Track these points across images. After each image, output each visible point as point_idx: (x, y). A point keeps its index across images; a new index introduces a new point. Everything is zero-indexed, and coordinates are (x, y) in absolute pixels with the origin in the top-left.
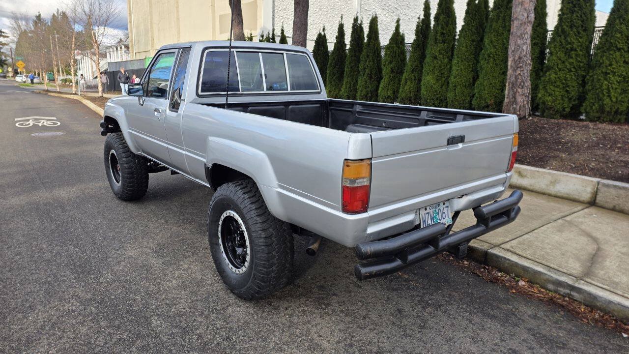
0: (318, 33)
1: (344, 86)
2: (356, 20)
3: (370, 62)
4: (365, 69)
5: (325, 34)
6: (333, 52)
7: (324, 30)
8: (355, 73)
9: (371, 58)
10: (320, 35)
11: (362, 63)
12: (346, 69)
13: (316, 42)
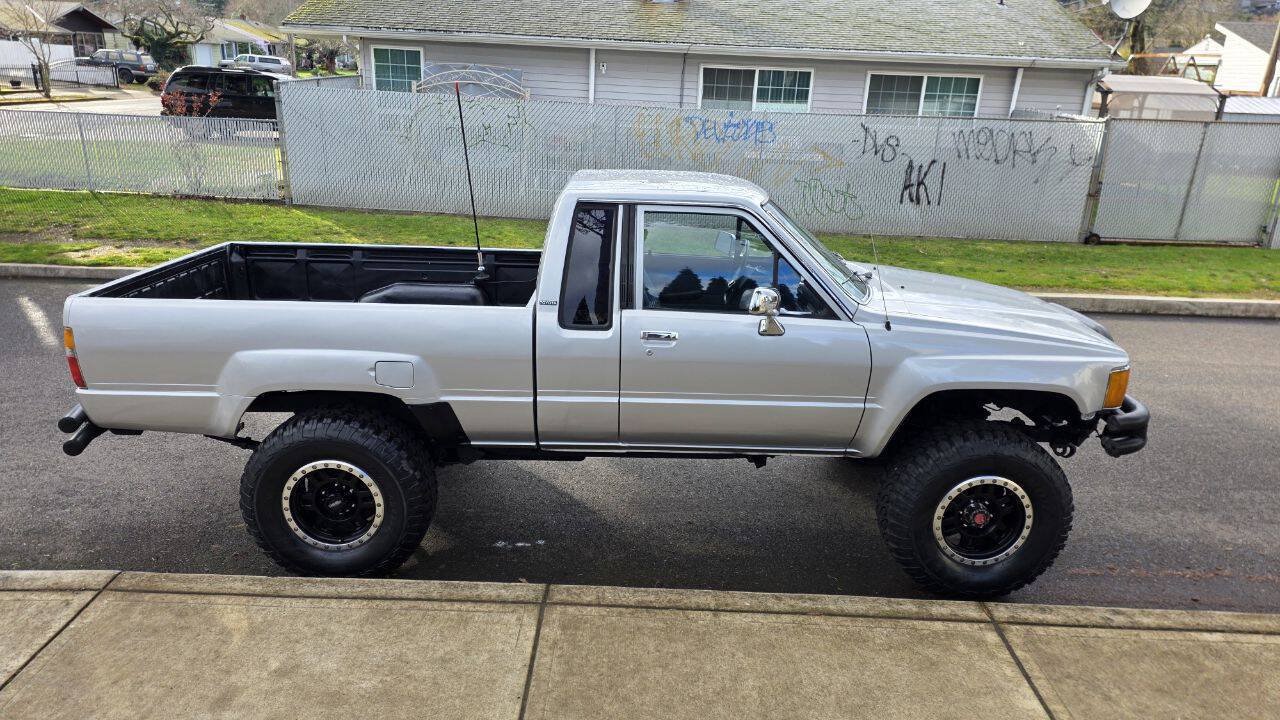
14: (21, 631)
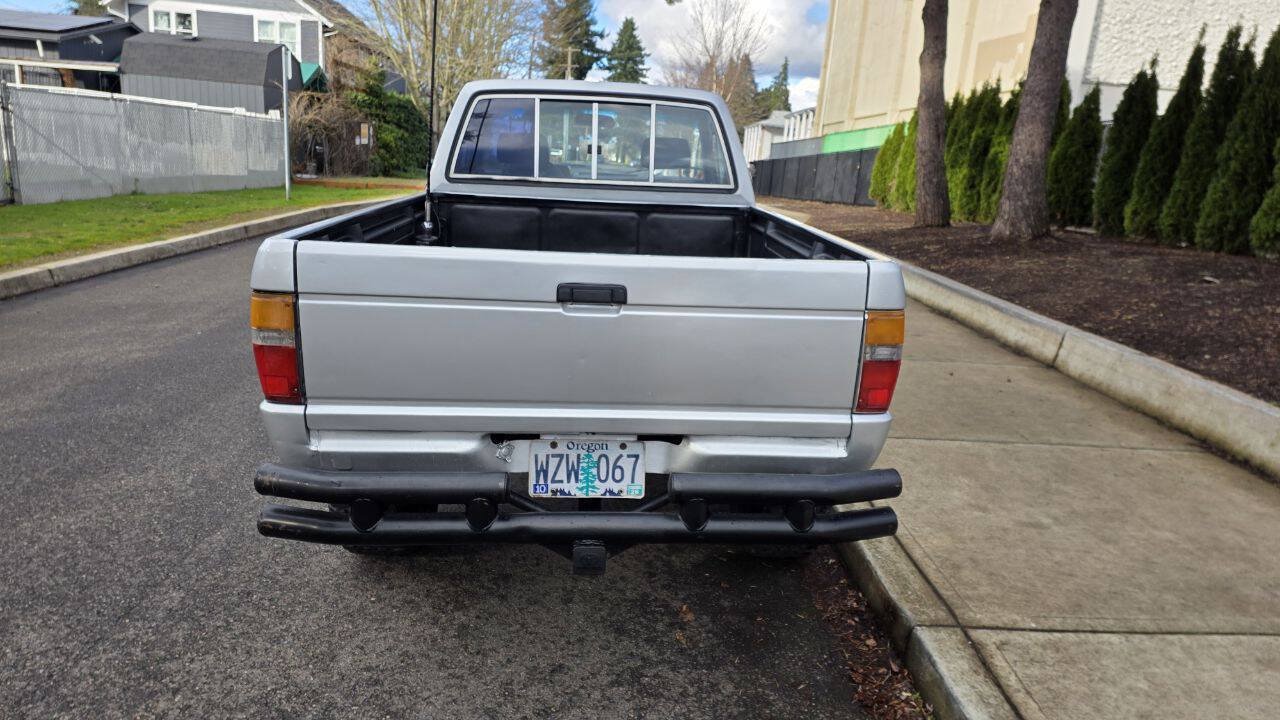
0: (1137, 71)
1: (1169, 202)
2: (1234, 35)
3: (1246, 141)
4: (1229, 158)
5: (1154, 76)
6: (1163, 117)
7: (1154, 63)
8: (1205, 171)
9: (1250, 132)
10: (1142, 75)
11: (1226, 144)
12: (1184, 160)
13: (1126, 94)
14: (1072, 661)
